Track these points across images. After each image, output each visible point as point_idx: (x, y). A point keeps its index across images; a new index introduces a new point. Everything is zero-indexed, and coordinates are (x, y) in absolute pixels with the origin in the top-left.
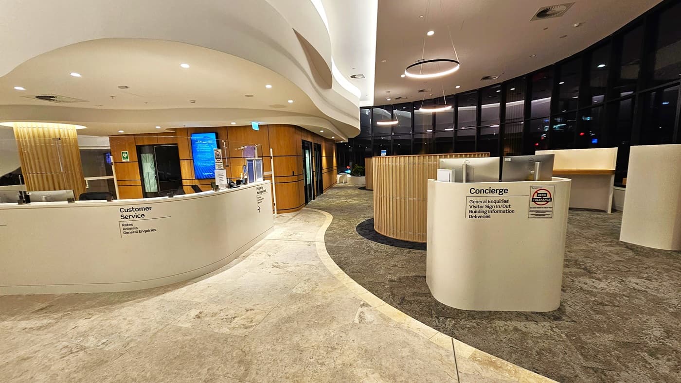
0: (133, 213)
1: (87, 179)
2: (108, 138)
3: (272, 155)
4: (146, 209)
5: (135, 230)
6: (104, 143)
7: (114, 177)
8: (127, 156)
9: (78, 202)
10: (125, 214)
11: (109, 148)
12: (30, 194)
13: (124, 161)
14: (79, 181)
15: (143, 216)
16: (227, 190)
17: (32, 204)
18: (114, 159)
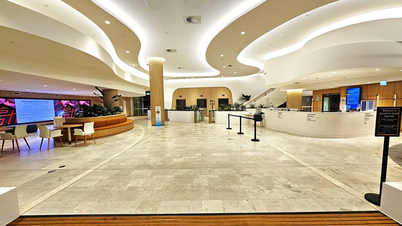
0: (311, 115)
1: (302, 107)
2: (312, 91)
3: (395, 98)
4: (314, 115)
5: (310, 120)
6: (311, 93)
7: (312, 107)
8: (318, 98)
9: (299, 112)
10: (309, 115)
11: (312, 95)
12: (290, 109)
13: (317, 100)
14: (300, 107)
15: (313, 116)
16: (346, 112)
17: (290, 111)
18: (313, 100)
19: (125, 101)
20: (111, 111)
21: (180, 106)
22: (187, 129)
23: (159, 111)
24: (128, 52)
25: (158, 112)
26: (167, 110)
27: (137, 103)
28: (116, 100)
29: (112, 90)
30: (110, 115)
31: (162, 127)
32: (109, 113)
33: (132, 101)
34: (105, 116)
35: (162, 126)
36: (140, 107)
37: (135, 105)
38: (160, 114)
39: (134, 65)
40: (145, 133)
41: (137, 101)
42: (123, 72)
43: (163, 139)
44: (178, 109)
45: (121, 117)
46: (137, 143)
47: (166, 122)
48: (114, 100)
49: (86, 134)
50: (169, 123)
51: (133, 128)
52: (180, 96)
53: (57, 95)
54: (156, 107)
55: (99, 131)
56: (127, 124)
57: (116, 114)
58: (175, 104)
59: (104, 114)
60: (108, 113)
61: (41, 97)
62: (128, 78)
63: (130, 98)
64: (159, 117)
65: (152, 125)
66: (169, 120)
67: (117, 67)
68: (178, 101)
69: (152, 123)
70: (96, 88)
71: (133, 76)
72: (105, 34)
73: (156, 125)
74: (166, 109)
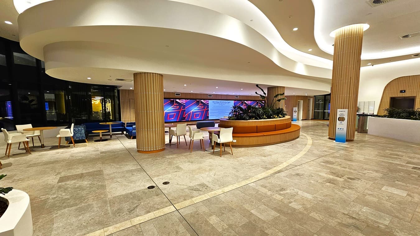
19: (302, 101)
20: (267, 113)
21: (397, 110)
22: (408, 163)
23: (344, 116)
24: (295, 29)
25: (341, 119)
26: (365, 116)
27: (319, 104)
28: (279, 100)
29: (278, 87)
30: (266, 119)
31: (345, 145)
32: (265, 116)
33: (312, 100)
34: (258, 119)
35: (347, 143)
36: (323, 109)
37: (316, 106)
38: (345, 122)
39: (310, 50)
40: (308, 152)
41: (319, 100)
42: (294, 63)
43: (331, 177)
44: (392, 114)
45: (279, 122)
46: (279, 172)
47: (357, 136)
48: (276, 100)
49: (221, 141)
50: (366, 138)
51: (298, 137)
52: (401, 92)
53: (237, 96)
54: (338, 110)
55: (245, 139)
56: (285, 133)
57: (274, 118)
58: (387, 105)
59: (258, 117)
60: (263, 116)
61: (215, 98)
62: (300, 70)
63: (310, 97)
64: (342, 127)
65: (329, 138)
66: (367, 132)
67: (281, 56)
68: (394, 101)
69: (329, 135)
70: (257, 85)
71: (308, 67)
72: (258, 9)
73: (334, 139)
74: (363, 113)
